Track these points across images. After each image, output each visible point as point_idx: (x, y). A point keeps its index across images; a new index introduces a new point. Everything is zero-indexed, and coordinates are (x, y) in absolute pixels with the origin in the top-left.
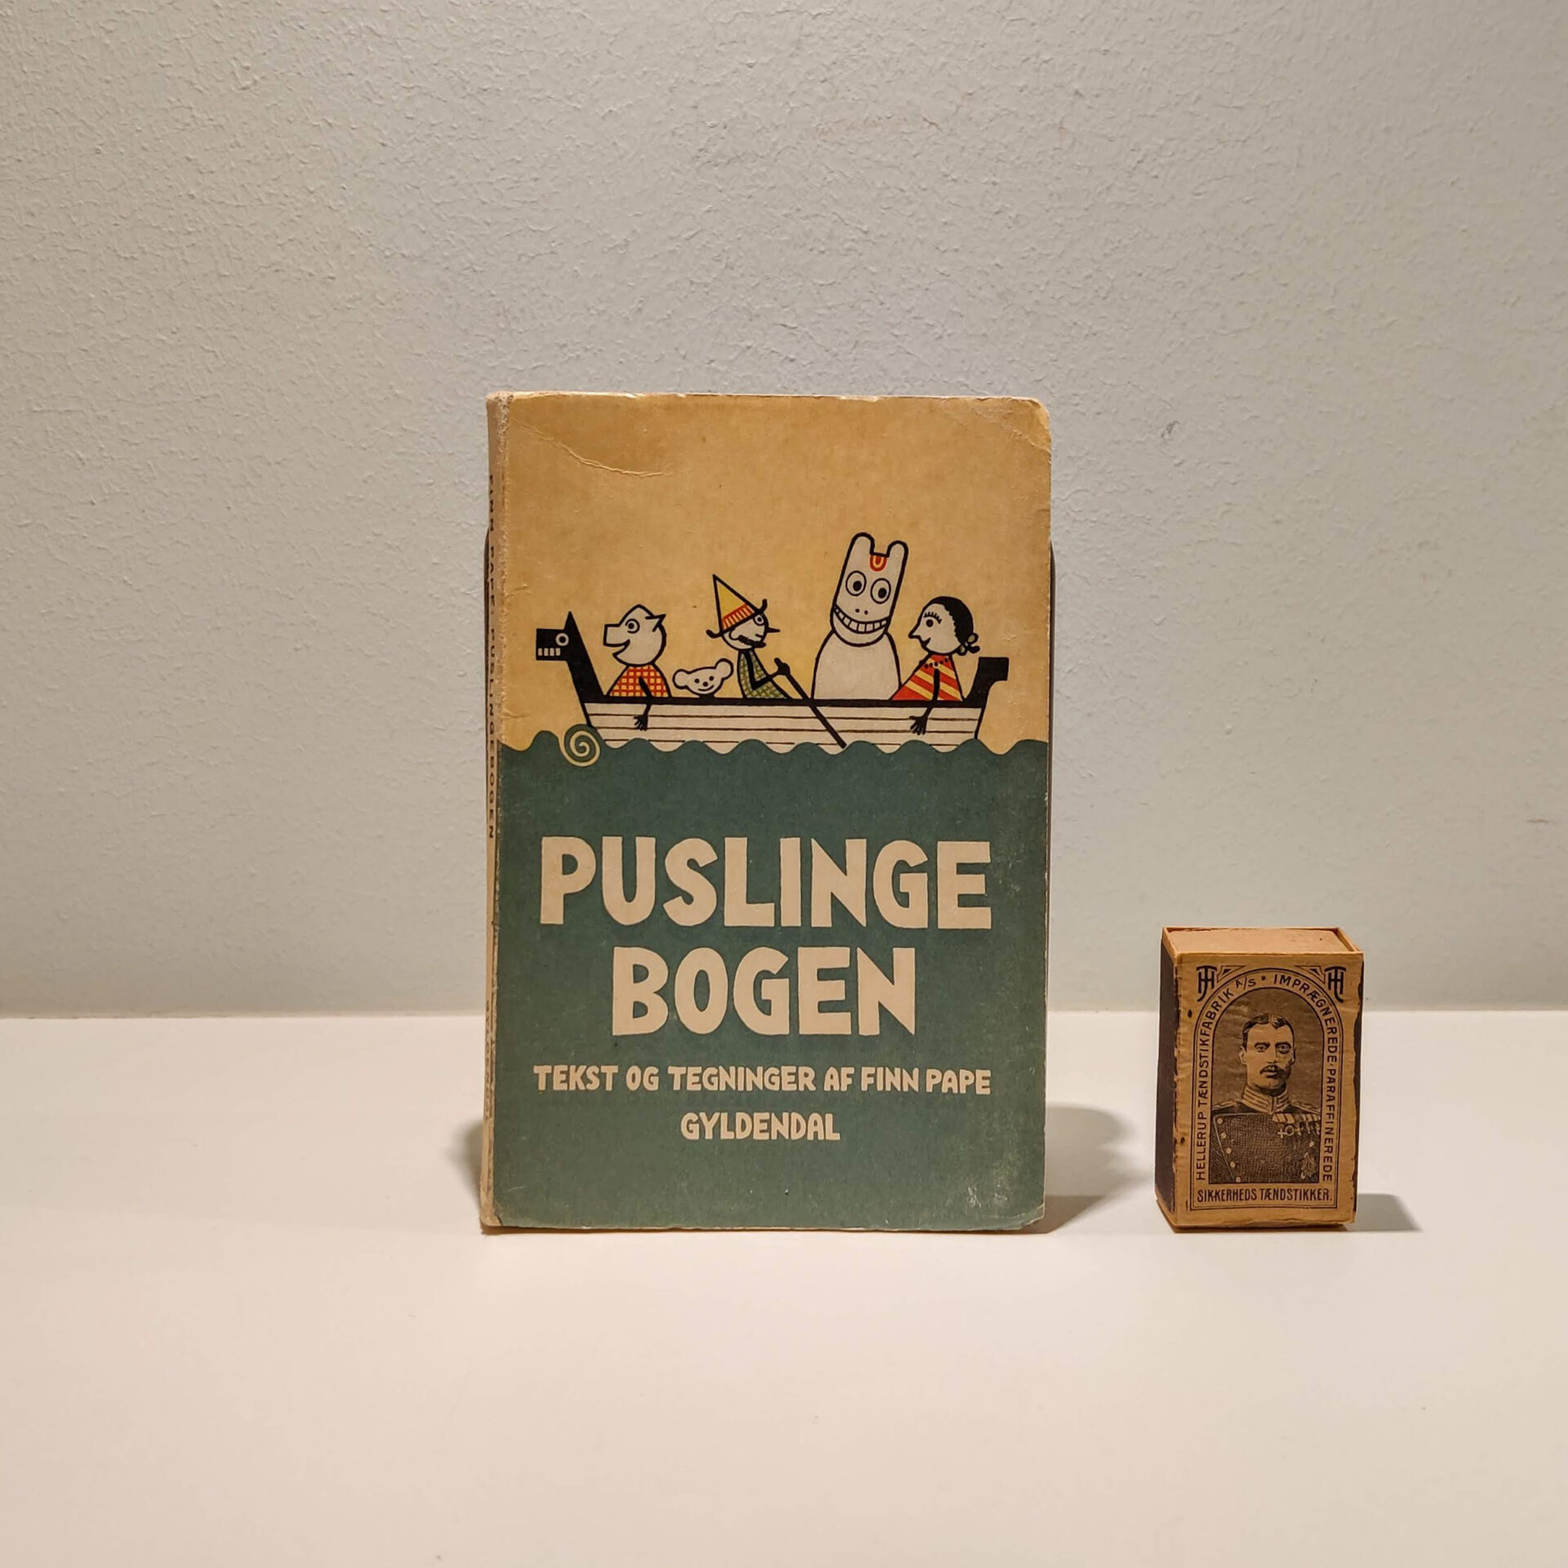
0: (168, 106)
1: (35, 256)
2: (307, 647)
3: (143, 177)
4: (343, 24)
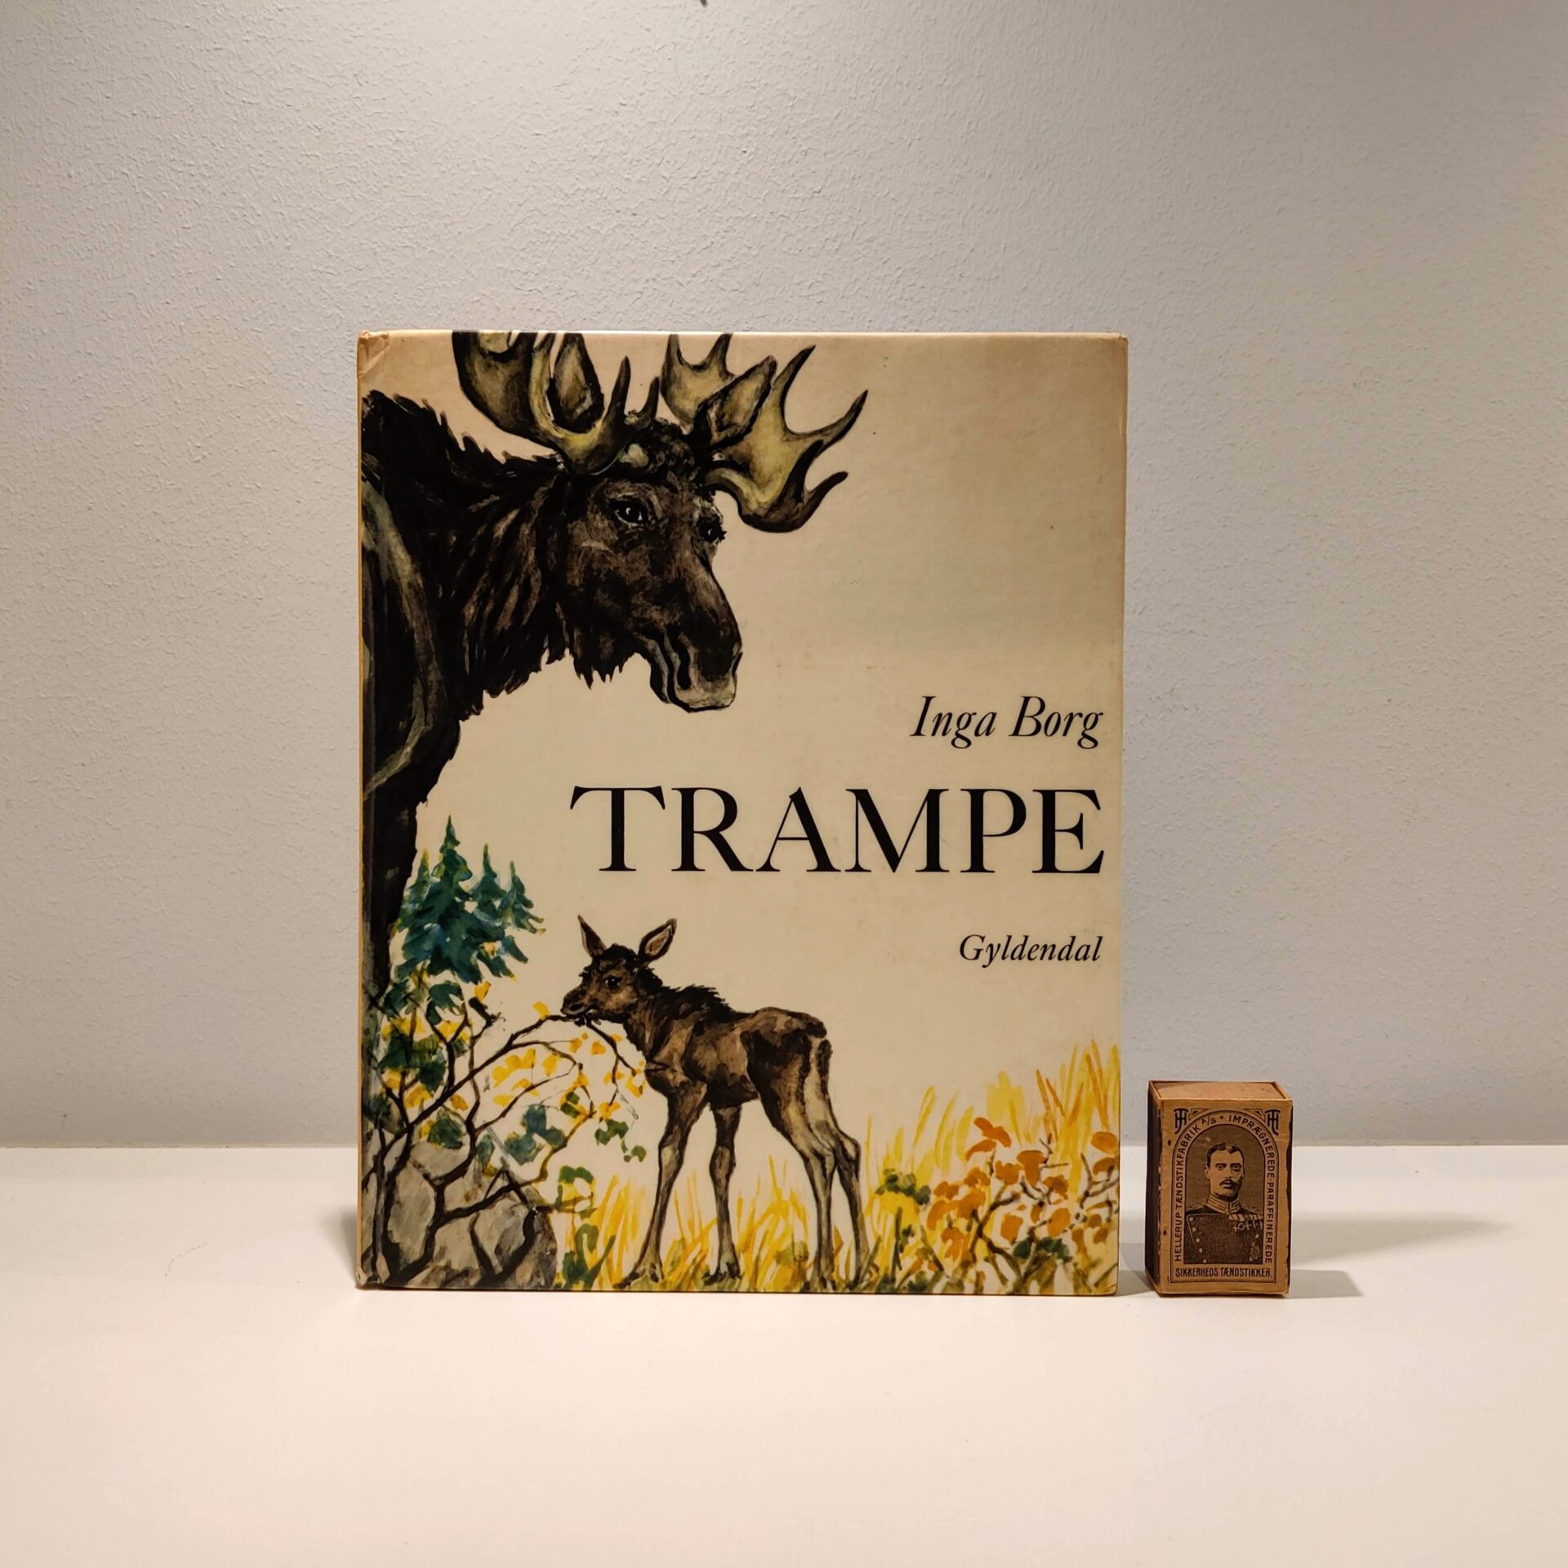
0: (140, 475)
1: (44, 585)
2: (241, 871)
3: (121, 526)
4: (269, 415)
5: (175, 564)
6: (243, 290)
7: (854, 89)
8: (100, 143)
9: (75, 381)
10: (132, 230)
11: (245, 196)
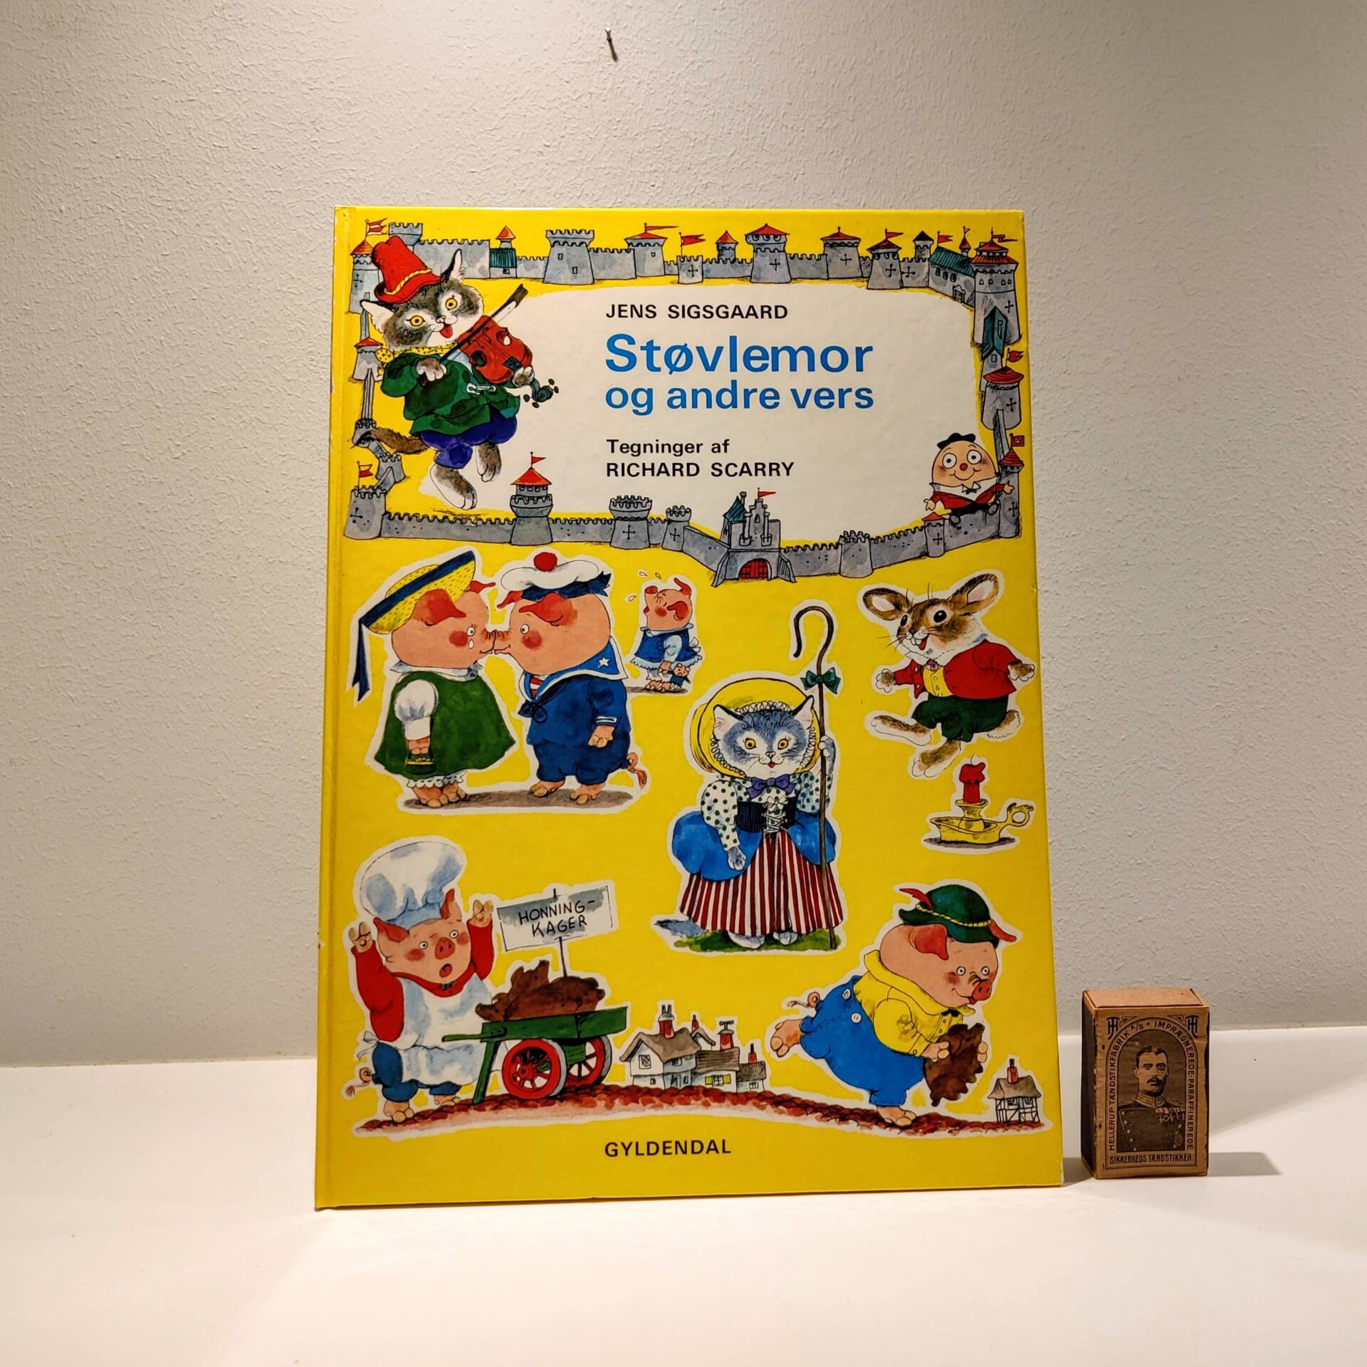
1: (42, 568)
5: (158, 547)
6: (215, 308)
7: (746, 131)
8: (88, 182)
9: (68, 389)
10: (116, 257)
11: (217, 227)
